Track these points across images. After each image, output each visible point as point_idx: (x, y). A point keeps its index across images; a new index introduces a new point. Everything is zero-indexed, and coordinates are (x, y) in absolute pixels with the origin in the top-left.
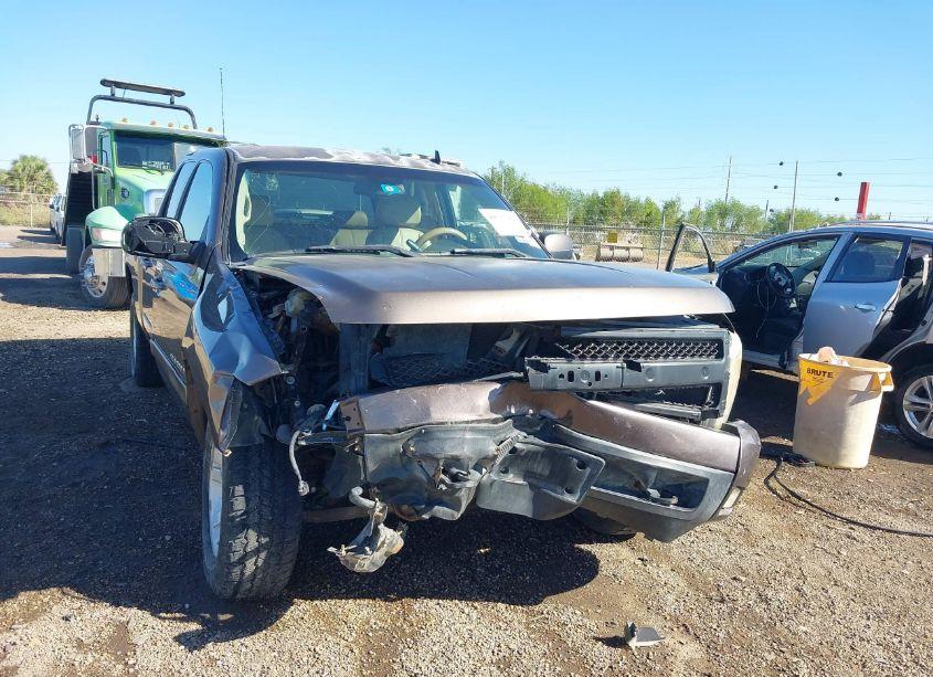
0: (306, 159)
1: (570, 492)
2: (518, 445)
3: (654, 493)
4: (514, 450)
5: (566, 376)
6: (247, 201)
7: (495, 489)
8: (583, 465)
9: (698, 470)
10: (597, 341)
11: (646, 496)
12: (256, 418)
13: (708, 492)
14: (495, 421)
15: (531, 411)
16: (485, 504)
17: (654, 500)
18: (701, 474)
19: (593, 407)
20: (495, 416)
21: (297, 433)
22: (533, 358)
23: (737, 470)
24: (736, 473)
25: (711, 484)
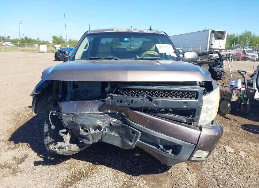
0: (105, 32)
1: (131, 141)
2: (112, 123)
3: (161, 147)
4: (110, 124)
5: (120, 101)
6: (87, 45)
7: (107, 137)
8: (134, 132)
9: (178, 141)
10: (135, 90)
11: (158, 147)
12: (51, 106)
13: (182, 150)
14: (101, 114)
15: (117, 112)
16: (104, 141)
17: (161, 149)
18: (179, 143)
19: (135, 113)
20: (100, 113)
21: (52, 111)
22: (110, 94)
23: (197, 145)
24: (196, 145)
25: (183, 148)
